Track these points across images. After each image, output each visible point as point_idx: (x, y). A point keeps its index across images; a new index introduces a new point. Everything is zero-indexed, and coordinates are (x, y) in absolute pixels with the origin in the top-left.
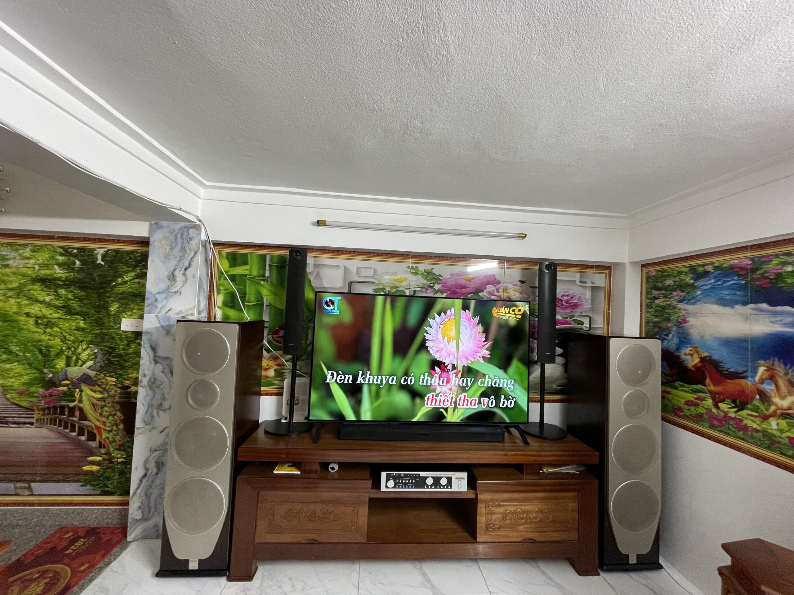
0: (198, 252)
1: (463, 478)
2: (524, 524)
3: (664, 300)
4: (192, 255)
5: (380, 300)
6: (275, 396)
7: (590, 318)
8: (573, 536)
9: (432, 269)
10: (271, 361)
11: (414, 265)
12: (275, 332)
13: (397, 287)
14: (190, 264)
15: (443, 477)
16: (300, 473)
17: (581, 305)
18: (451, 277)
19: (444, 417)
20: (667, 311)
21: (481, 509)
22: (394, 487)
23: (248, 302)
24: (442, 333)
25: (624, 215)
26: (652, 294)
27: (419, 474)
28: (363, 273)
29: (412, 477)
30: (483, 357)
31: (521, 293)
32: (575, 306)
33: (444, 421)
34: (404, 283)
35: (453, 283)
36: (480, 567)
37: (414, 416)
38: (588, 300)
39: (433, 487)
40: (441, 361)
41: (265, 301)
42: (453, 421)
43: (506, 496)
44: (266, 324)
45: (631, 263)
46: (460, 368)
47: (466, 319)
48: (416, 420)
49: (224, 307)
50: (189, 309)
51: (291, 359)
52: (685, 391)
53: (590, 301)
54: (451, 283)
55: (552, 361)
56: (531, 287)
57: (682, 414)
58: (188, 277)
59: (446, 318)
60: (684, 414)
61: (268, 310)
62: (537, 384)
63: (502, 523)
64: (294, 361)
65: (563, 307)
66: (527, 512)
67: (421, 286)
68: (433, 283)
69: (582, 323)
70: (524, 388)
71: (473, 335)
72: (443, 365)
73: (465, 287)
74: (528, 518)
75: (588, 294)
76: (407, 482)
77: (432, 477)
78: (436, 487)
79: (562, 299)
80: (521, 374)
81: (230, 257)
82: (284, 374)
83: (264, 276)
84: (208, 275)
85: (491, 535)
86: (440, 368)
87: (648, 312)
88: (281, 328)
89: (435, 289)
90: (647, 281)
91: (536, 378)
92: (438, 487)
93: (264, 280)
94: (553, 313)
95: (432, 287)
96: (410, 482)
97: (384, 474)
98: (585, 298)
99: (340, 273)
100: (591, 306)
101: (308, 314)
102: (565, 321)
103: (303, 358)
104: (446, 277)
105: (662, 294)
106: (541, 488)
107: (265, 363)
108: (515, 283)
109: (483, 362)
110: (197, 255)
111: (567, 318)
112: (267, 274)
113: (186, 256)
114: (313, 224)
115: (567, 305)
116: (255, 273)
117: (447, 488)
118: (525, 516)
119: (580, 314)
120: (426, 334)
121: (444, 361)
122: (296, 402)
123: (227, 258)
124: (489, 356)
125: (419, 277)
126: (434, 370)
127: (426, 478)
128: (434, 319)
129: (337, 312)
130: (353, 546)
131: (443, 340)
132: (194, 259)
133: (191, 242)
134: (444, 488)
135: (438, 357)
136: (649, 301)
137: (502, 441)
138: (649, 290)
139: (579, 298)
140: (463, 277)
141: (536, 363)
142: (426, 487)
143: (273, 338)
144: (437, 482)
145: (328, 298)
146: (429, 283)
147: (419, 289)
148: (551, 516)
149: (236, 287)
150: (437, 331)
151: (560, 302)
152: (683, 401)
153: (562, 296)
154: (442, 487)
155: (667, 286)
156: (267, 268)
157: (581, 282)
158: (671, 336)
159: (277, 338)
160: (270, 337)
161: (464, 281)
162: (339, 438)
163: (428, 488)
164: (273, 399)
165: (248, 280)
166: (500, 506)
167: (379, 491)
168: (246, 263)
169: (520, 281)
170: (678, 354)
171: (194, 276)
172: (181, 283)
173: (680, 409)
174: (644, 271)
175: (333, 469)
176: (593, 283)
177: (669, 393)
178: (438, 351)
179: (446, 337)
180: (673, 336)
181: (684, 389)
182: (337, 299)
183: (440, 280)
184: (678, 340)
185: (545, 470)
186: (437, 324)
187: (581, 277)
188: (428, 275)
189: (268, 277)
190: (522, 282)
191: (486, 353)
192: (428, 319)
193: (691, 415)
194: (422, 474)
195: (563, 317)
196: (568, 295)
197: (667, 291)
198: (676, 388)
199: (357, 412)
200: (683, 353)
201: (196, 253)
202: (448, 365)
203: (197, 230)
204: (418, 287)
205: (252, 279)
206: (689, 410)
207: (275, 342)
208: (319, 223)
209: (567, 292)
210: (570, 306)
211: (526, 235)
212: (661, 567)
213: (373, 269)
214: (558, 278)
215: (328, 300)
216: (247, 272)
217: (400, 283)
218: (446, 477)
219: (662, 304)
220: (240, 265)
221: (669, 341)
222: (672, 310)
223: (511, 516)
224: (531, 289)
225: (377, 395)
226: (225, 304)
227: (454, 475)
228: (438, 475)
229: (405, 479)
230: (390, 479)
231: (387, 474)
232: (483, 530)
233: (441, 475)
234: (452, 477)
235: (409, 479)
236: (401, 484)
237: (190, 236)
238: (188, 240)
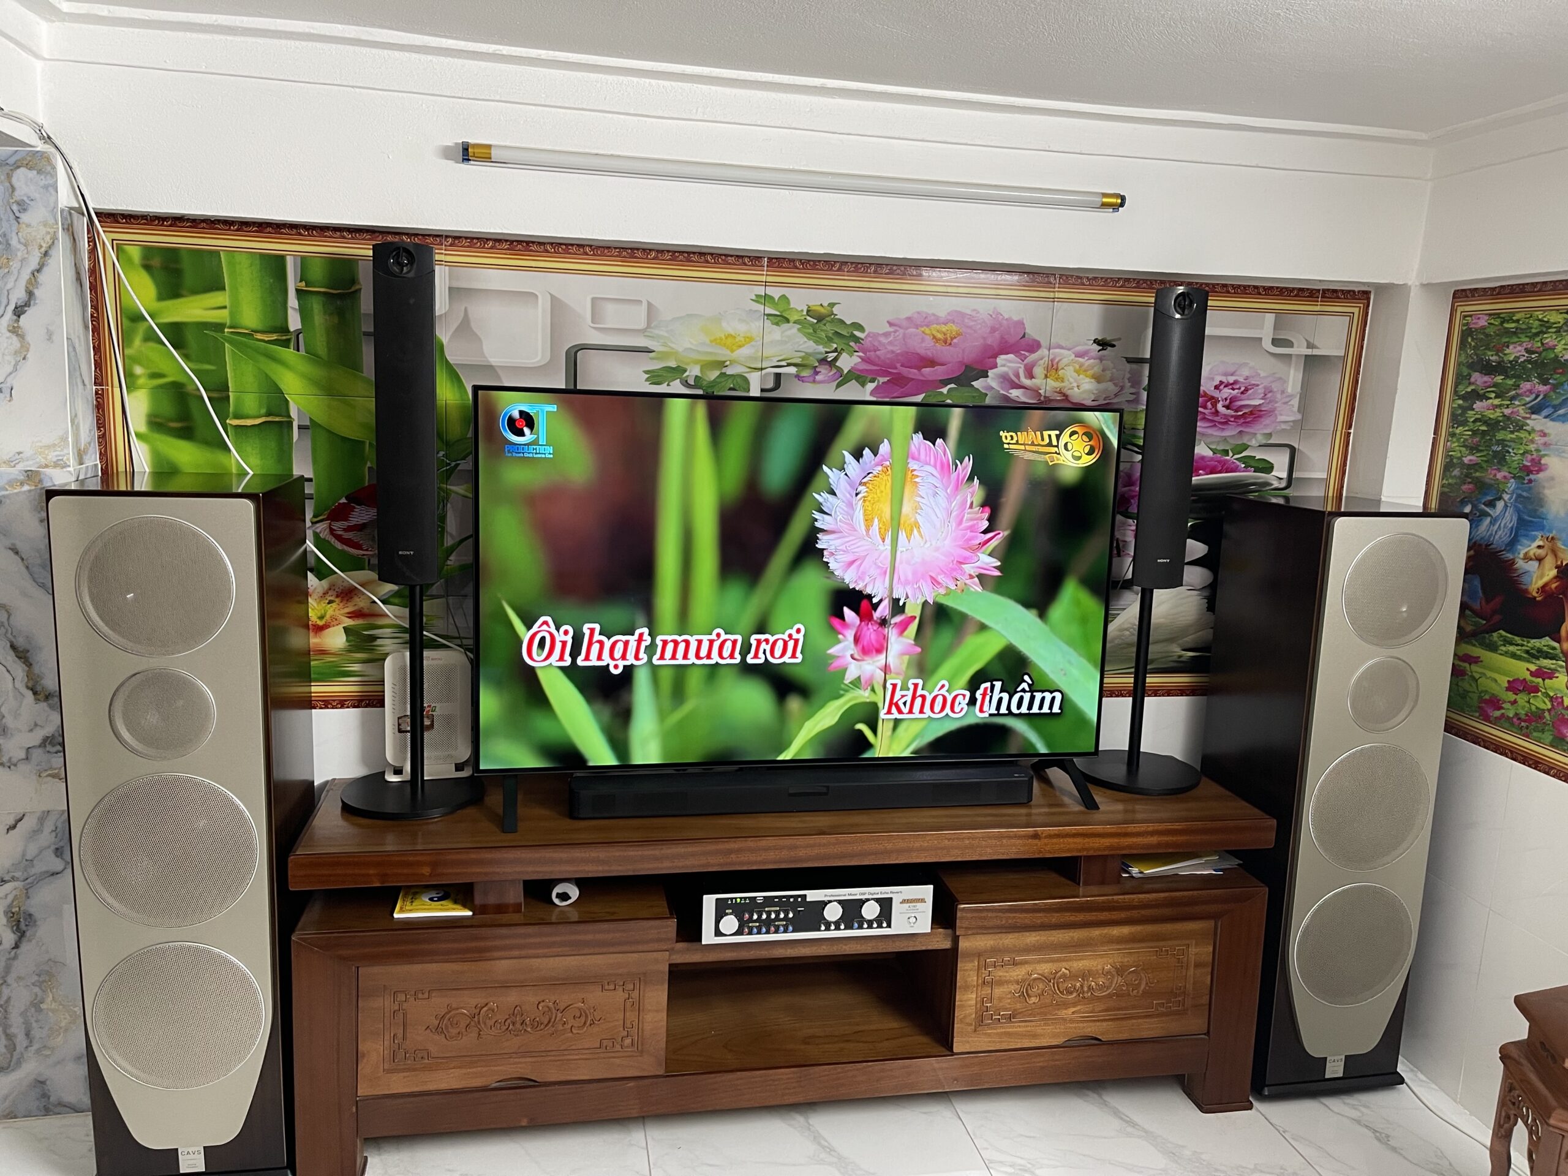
0: (52, 252)
1: (923, 901)
2: (1074, 1004)
3: (1497, 402)
4: (34, 264)
5: (677, 410)
6: (355, 707)
7: (1293, 451)
8: (1195, 1024)
9: (832, 305)
10: (330, 602)
11: (775, 292)
12: (337, 514)
13: (722, 364)
14: (30, 294)
15: (868, 900)
16: (470, 913)
17: (1271, 412)
18: (891, 329)
19: (869, 746)
20: (1500, 435)
21: (967, 973)
22: (739, 932)
23: (237, 417)
24: (865, 511)
25: (1424, 136)
26: (1470, 384)
27: (805, 896)
28: (613, 316)
29: (784, 904)
30: (980, 577)
31: (1098, 379)
32: (1254, 415)
33: (867, 755)
34: (745, 352)
35: (898, 349)
36: (958, 1110)
37: (783, 747)
38: (1291, 396)
39: (842, 927)
40: (860, 592)
41: (294, 413)
42: (891, 755)
43: (1032, 938)
44: (309, 489)
45: (1423, 285)
46: (913, 609)
47: (935, 466)
48: (788, 758)
49: (157, 436)
50: (48, 447)
51: (396, 594)
52: (1514, 656)
53: (1295, 402)
54: (890, 347)
55: (1173, 580)
56: (1130, 361)
57: (1497, 713)
58: (28, 338)
59: (877, 465)
60: (1503, 714)
61: (308, 443)
62: (1130, 645)
63: (1018, 1006)
65: (1216, 419)
66: (1085, 975)
67: (798, 361)
68: (835, 350)
69: (1268, 468)
70: (1090, 659)
71: (954, 514)
72: (865, 603)
73: (931, 362)
74: (1086, 989)
75: (1294, 379)
76: (773, 916)
77: (840, 902)
78: (849, 927)
79: (1216, 394)
80: (1084, 620)
81: (156, 262)
82: (379, 642)
83: (285, 330)
84: (86, 327)
85: (989, 1035)
86: (856, 609)
87: (1453, 435)
88: (357, 498)
89: (839, 370)
90: (1463, 344)
91: (1127, 629)
92: (856, 925)
93: (285, 344)
94: (1189, 439)
95: (832, 364)
96: (782, 916)
97: (709, 902)
98: (1283, 392)
99: (537, 319)
100: (1299, 417)
101: (441, 453)
102: (1219, 462)
103: (434, 590)
104: (875, 331)
105: (1495, 385)
106: (1123, 915)
107: (315, 609)
108: (1079, 348)
109: (979, 589)
110: (51, 261)
111: (1226, 452)
112: (294, 322)
113: (15, 265)
114: (447, 153)
115: (1229, 412)
116: (251, 316)
117: (880, 926)
118: (1078, 984)
119: (1264, 442)
120: (817, 515)
121: (868, 591)
122: (427, 722)
123: (147, 267)
124: (997, 573)
125: (792, 330)
126: (841, 617)
127: (824, 904)
128: (842, 469)
129: (548, 452)
130: (631, 1084)
131: (868, 530)
132: (42, 278)
133: (25, 218)
134: (870, 927)
135: (851, 579)
136: (1460, 402)
137: (1027, 802)
138: (1465, 371)
139: (1268, 391)
140: (927, 331)
141: (1128, 585)
142: (823, 928)
143: (332, 531)
144: (852, 912)
145: (514, 405)
146: (821, 349)
147: (793, 370)
148: (1144, 983)
149: (190, 364)
150: (850, 505)
151: (1209, 404)
152: (1504, 681)
153: (1216, 387)
154: (865, 926)
155: (1510, 362)
156: (293, 301)
157: (1276, 342)
158: (1500, 505)
159: (345, 530)
160: (322, 527)
161: (929, 343)
162: (573, 815)
163: (828, 929)
164: (350, 716)
165: (230, 343)
166: (1015, 964)
167: (695, 945)
168: (215, 285)
169: (1096, 341)
170: (1510, 556)
171: (50, 336)
172: (8, 358)
173: (1496, 703)
174: (1460, 309)
175: (564, 896)
176: (1310, 346)
177: (1476, 660)
178: (852, 563)
179: (876, 520)
180: (1506, 506)
181: (1512, 648)
182: (544, 410)
183: (857, 340)
184: (1515, 519)
185: (1135, 871)
186: (851, 484)
187: (1277, 327)
188: (821, 325)
189: (298, 333)
190: (1103, 344)
191: (988, 562)
192: (824, 467)
193: (1516, 714)
194: (813, 895)
195: (1214, 451)
196: (1236, 382)
197: (1507, 377)
198: (1493, 648)
199: (619, 743)
200: (1521, 556)
201: (46, 254)
202: (881, 601)
203: (39, 172)
204: (789, 365)
205: (244, 338)
206: (1515, 702)
207: (339, 545)
208: (466, 153)
209: (1232, 375)
210: (1237, 417)
211: (1123, 198)
212: (1402, 1081)
213: (645, 304)
214: (1208, 331)
215: (516, 415)
216: (223, 316)
217: (732, 351)
218: (877, 900)
219: (1492, 415)
220: (195, 292)
221: (1494, 521)
222: (1512, 432)
223: (1041, 986)
224: (1128, 366)
225: (678, 692)
226: (156, 423)
227: (897, 893)
228: (856, 895)
229: (766, 909)
230: (727, 911)
231: (717, 900)
232: (971, 1025)
233: (864, 894)
234: (891, 898)
235: (778, 909)
236: (758, 924)
237: (19, 195)
238: (15, 208)
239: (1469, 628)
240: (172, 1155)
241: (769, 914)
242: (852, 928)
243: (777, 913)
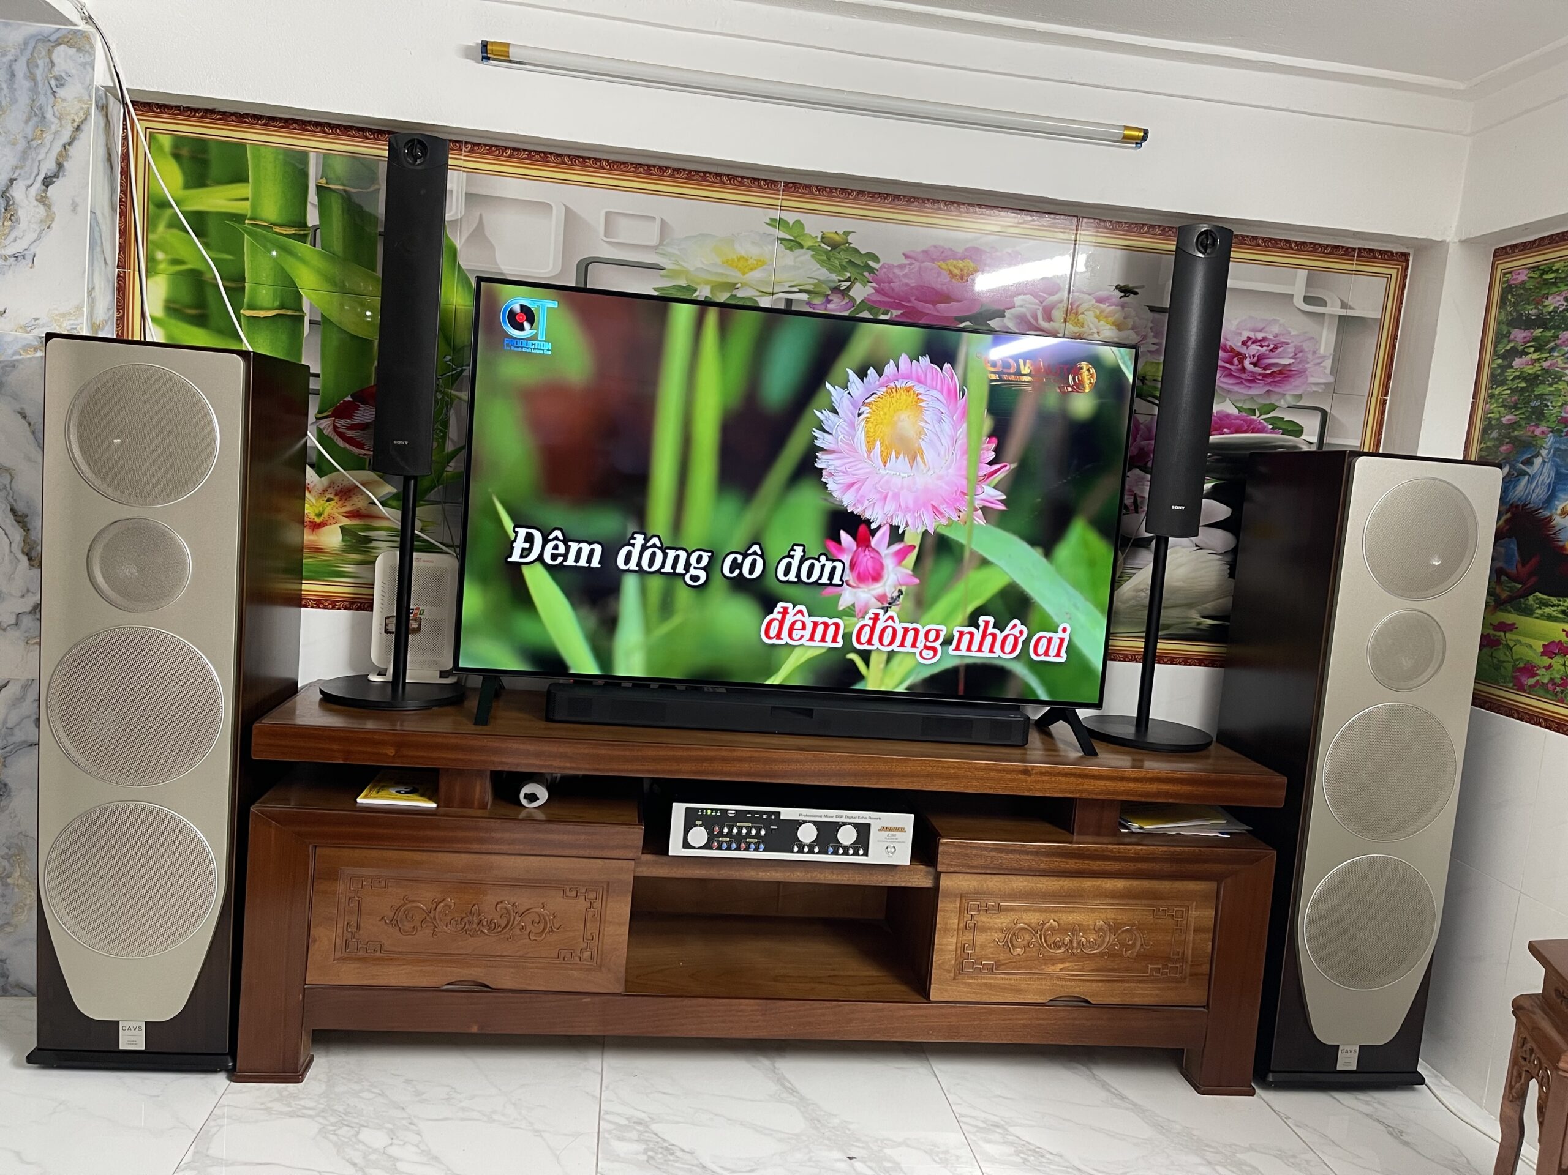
0: (84, 127)
1: (902, 830)
2: (1063, 961)
3: (1535, 356)
4: (66, 137)
5: (682, 315)
6: (346, 609)
7: (1324, 415)
8: (1195, 995)
9: (847, 233)
10: (329, 500)
11: (790, 217)
12: (342, 411)
13: (733, 286)
14: (60, 166)
15: (845, 824)
16: (434, 805)
17: (1302, 373)
18: (906, 262)
19: (860, 677)
20: (1539, 390)
21: (947, 915)
22: (708, 846)
23: (251, 307)
24: (867, 432)
25: (1461, 86)
26: (1509, 342)
27: (779, 813)
28: (627, 231)
29: (756, 820)
30: (984, 509)
31: (1119, 326)
32: (1283, 375)
33: (858, 687)
34: (757, 275)
35: (913, 283)
36: (934, 1068)
37: (772, 671)
38: (1323, 357)
39: (816, 850)
40: (858, 516)
41: (306, 308)
42: (883, 689)
43: (1020, 883)
44: (314, 384)
45: (1461, 242)
46: (913, 538)
47: (942, 392)
48: (776, 683)
49: (173, 321)
50: (63, 315)
51: (395, 497)
52: (1549, 618)
53: (1328, 363)
54: (905, 280)
55: (1189, 527)
56: (1152, 309)
57: (1532, 681)
58: (54, 209)
59: (881, 386)
60: (1537, 681)
61: (317, 340)
62: (1144, 606)
63: (1002, 957)
64: (406, 503)
65: (1244, 376)
66: (1075, 929)
67: (810, 288)
68: (849, 280)
69: (1298, 431)
70: (1097, 605)
71: (959, 442)
72: (862, 528)
73: (946, 298)
74: (1075, 945)
75: (1326, 339)
76: (744, 831)
77: (815, 823)
78: (823, 851)
79: (1243, 350)
80: (1092, 563)
81: (185, 152)
82: (374, 544)
83: (304, 225)
84: (113, 209)
85: (969, 984)
86: (853, 534)
87: (1491, 396)
88: (362, 397)
89: (852, 299)
90: (1503, 301)
91: (1142, 590)
92: (831, 850)
93: (302, 238)
94: (1207, 394)
95: (845, 293)
96: (754, 832)
97: (679, 810)
98: (1314, 352)
99: (552, 228)
100: (1331, 379)
101: (448, 358)
102: (1245, 421)
103: (432, 496)
104: (890, 262)
105: (1535, 339)
106: (1118, 866)
107: (312, 506)
108: (1103, 294)
109: (982, 522)
110: (82, 136)
111: (1253, 411)
112: (313, 218)
113: (48, 137)
114: (467, 53)
115: (1257, 370)
116: (271, 209)
117: (856, 853)
118: (1067, 939)
119: (1293, 403)
120: (817, 433)
121: (867, 515)
122: (414, 625)
123: (177, 156)
124: (1002, 507)
125: (805, 256)
126: (838, 541)
127: (798, 824)
128: (845, 387)
129: (546, 348)
130: (588, 999)
131: (869, 453)
132: (72, 151)
133: (61, 93)
134: (846, 853)
135: (849, 502)
136: (1500, 361)
137: (1023, 744)
138: (1505, 329)
139: (1298, 351)
140: (944, 266)
141: (1143, 543)
142: (796, 849)
143: (335, 428)
144: (827, 835)
145: (515, 299)
146: (834, 277)
147: (804, 297)
148: (1138, 944)
149: (210, 253)
150: (852, 425)
151: (1235, 360)
152: (1539, 646)
153: (1244, 343)
154: (841, 851)
155: (1550, 313)
156: (312, 197)
157: (1308, 300)
158: (1538, 461)
159: (349, 428)
160: (326, 424)
161: (945, 278)
162: (549, 719)
163: (801, 851)
164: (341, 617)
165: (250, 234)
166: (1000, 909)
167: (663, 859)
168: (239, 177)
169: (1118, 287)
170: (1547, 513)
171: (75, 207)
172: (33, 226)
173: (1530, 670)
174: (1500, 267)
175: (532, 798)
176: (1344, 306)
177: (1510, 627)
178: (851, 485)
179: (878, 443)
180: (1544, 462)
181: (1548, 610)
182: (545, 306)
183: (871, 270)
184: (1553, 474)
185: (1135, 826)
186: (854, 404)
187: (1309, 284)
188: (835, 252)
189: (316, 228)
190: (1125, 291)
191: (992, 495)
192: (828, 385)
193: (1552, 680)
194: (788, 813)
195: (1240, 409)
196: (1264, 339)
197: (1546, 328)
198: (1528, 612)
199: (603, 653)
200: (1559, 512)
201: (78, 128)
202: (879, 527)
203: (79, 50)
204: (800, 291)
205: (263, 231)
206: (1550, 666)
207: (341, 443)
208: (487, 52)
209: (1261, 331)
210: (1265, 376)
211: (1146, 132)
212: (1422, 1081)
213: (658, 221)
214: (1231, 283)
215: (517, 309)
216: (244, 208)
217: (744, 274)
218: (855, 825)
219: (1530, 370)
220: (220, 182)
221: (1531, 479)
222: (1551, 385)
223: (1027, 937)
224: (1151, 315)
225: (667, 606)
226: (173, 309)
227: (876, 819)
228: (832, 817)
229: (738, 824)
230: (697, 822)
231: (687, 809)
232: (950, 972)
233: (841, 817)
234: (869, 825)
235: (750, 825)
236: (728, 839)
237: (56, 71)
238: (53, 82)
239: (1504, 595)
240: (113, 1027)
241: (740, 829)
242: (826, 853)
243: (749, 829)
